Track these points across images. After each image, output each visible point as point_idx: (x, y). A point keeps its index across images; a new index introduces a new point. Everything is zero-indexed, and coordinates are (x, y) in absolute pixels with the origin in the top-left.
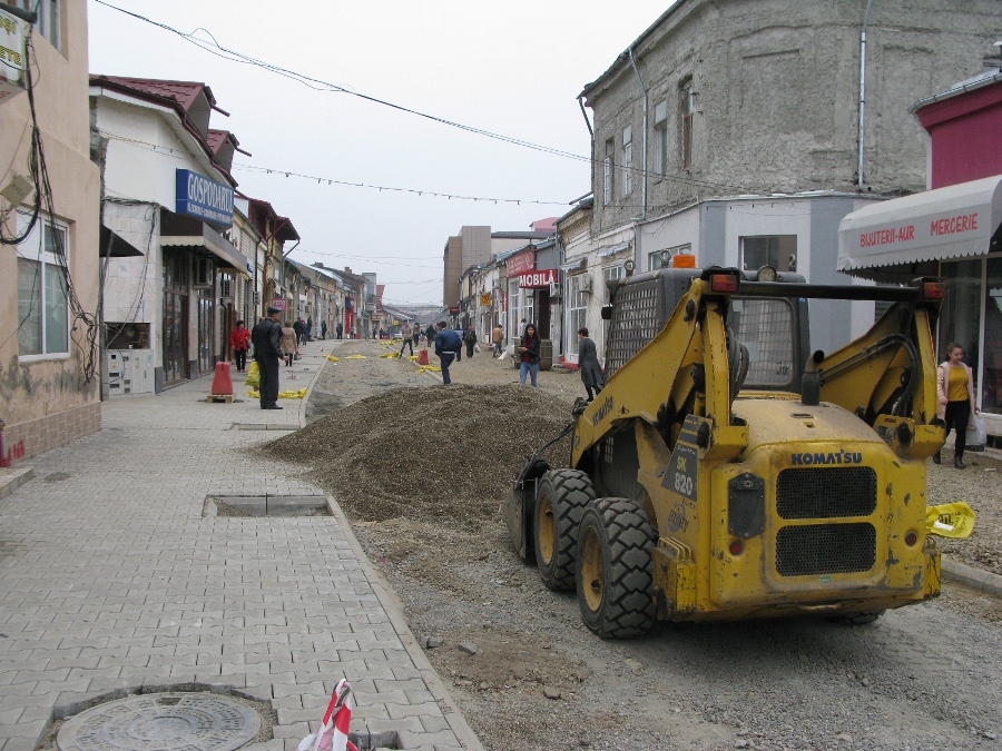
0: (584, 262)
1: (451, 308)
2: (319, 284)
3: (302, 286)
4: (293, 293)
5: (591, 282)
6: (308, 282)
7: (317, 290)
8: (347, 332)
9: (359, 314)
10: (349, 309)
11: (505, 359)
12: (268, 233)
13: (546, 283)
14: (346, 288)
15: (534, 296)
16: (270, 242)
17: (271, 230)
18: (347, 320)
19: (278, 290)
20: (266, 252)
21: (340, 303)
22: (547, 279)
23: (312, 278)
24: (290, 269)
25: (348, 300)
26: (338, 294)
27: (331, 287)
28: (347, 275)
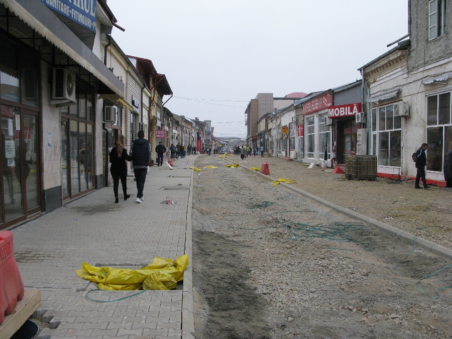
0: (399, 93)
1: (253, 137)
2: (183, 124)
3: (174, 125)
4: (169, 127)
5: (410, 108)
6: (177, 123)
7: (182, 127)
8: (198, 151)
9: (203, 141)
10: (199, 138)
11: (313, 168)
12: (151, 84)
13: (350, 113)
14: (197, 128)
15: (333, 125)
16: (152, 91)
17: (154, 83)
18: (198, 144)
19: (159, 123)
20: (150, 98)
21: (194, 135)
22: (351, 111)
23: (180, 120)
24: (167, 113)
25: (198, 134)
26: (193, 130)
27: (189, 127)
28: (197, 121)
